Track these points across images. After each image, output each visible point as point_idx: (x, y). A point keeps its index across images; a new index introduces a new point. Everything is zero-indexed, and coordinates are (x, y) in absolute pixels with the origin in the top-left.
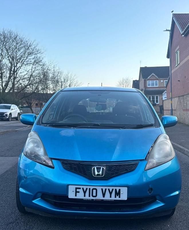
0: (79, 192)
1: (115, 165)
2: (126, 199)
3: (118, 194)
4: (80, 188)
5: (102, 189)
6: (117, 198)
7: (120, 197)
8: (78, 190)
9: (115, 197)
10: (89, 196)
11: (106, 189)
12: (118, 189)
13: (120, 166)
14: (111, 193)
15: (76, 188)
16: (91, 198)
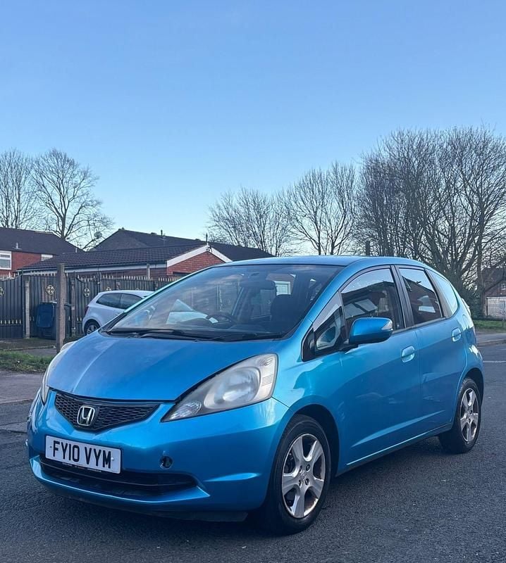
0: (57, 449)
1: (115, 406)
2: (119, 472)
3: (107, 460)
4: (58, 443)
5: (86, 448)
6: (106, 469)
7: (109, 467)
8: (57, 446)
9: (104, 466)
10: (70, 459)
11: (91, 449)
12: (107, 450)
13: (124, 409)
14: (97, 458)
15: (55, 442)
16: (72, 462)
